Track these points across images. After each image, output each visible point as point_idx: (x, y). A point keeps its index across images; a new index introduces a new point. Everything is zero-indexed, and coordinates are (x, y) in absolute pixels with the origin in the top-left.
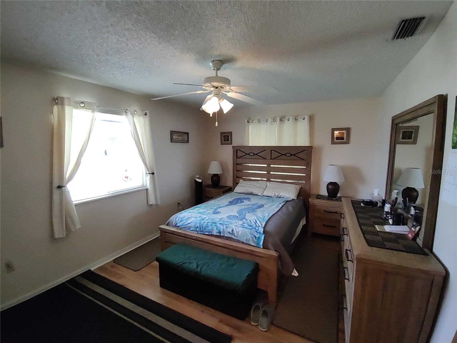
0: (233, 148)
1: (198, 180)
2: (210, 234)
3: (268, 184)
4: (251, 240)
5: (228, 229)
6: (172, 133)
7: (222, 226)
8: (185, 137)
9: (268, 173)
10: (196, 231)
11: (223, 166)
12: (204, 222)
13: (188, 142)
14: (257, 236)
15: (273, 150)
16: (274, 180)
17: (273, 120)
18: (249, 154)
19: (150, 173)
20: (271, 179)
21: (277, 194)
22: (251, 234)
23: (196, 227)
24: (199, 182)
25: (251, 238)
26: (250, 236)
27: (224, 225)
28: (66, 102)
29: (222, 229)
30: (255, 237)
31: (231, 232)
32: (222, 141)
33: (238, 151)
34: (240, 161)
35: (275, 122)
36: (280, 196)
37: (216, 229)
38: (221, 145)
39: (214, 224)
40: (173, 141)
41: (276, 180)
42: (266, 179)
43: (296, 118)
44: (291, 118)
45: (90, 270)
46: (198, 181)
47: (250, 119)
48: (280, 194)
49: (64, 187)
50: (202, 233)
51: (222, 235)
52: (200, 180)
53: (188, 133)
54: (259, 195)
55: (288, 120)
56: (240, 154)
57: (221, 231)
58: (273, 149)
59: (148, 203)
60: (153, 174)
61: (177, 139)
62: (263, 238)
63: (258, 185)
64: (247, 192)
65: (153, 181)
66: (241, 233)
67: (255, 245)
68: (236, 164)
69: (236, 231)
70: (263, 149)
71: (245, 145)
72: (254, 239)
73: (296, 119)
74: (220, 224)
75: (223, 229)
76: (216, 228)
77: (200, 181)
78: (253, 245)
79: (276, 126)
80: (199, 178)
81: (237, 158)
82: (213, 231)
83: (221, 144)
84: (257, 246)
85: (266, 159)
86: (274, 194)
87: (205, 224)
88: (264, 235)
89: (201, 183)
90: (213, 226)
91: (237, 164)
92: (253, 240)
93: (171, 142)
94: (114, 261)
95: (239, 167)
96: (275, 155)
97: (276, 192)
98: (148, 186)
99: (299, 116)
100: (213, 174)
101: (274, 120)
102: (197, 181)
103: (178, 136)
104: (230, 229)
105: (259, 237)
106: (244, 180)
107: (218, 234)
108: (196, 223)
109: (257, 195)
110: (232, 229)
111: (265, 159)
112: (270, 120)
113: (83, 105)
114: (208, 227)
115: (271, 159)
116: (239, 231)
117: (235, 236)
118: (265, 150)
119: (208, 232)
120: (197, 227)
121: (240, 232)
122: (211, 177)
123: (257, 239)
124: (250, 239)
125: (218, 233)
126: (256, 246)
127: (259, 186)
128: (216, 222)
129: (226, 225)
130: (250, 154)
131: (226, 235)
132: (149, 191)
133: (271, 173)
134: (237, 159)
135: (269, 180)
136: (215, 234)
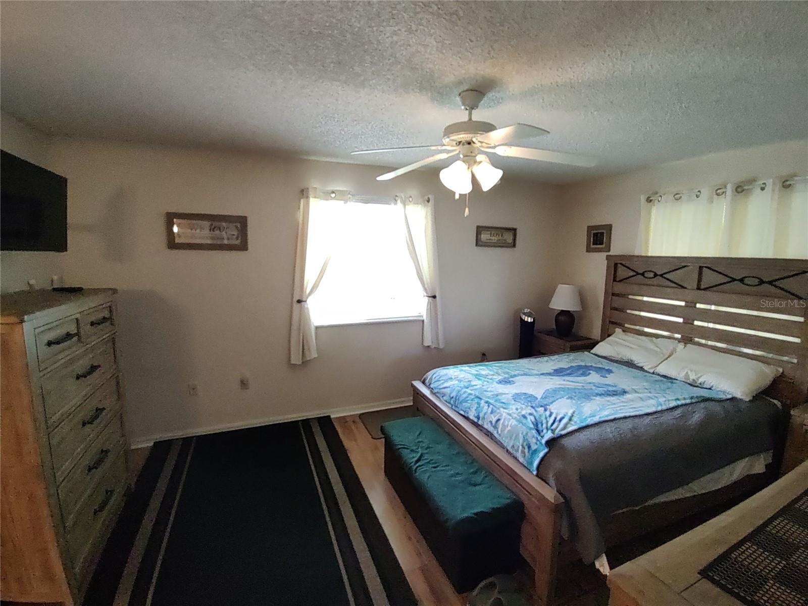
0: (607, 259)
1: (526, 317)
2: (466, 415)
3: (678, 350)
4: (520, 451)
5: (492, 416)
6: (480, 230)
7: (487, 407)
8: (509, 238)
9: (688, 322)
10: (450, 403)
11: (582, 297)
12: (465, 392)
13: (514, 246)
14: (534, 447)
15: (706, 267)
16: (703, 341)
17: (717, 190)
18: (643, 274)
19: (430, 295)
20: (696, 339)
21: (692, 377)
22: (525, 439)
23: (451, 396)
24: (527, 322)
25: (521, 447)
26: (521, 441)
27: (491, 406)
28: (311, 193)
29: (484, 411)
30: (529, 447)
31: (494, 422)
32: (590, 245)
33: (619, 265)
34: (619, 288)
35: (723, 195)
36: (700, 384)
37: (476, 410)
38: (588, 253)
39: (476, 400)
40: (481, 243)
41: (710, 343)
42: (679, 336)
43: (787, 181)
44: (770, 182)
45: (329, 416)
46: (526, 320)
47: (656, 193)
48: (701, 376)
49: (304, 301)
50: (456, 409)
51: (480, 422)
52: (529, 318)
53: (515, 230)
54: (646, 368)
55: (763, 189)
56: (622, 273)
57: (481, 415)
58: (704, 266)
59: (423, 344)
60: (434, 297)
61: (488, 241)
62: (541, 454)
63: (652, 347)
64: (618, 357)
65: (433, 310)
66: (509, 431)
67: (524, 464)
68: (611, 294)
69: (503, 423)
70: (680, 264)
71: (636, 254)
72: (526, 450)
73: (788, 183)
74: (487, 402)
75: (485, 414)
76: (476, 408)
77: (530, 320)
78: (521, 461)
79: (723, 206)
80: (529, 315)
81: (614, 280)
82: (470, 411)
83: (587, 251)
84: (528, 467)
85: (686, 288)
86: (683, 374)
87: (465, 396)
88: (546, 450)
89: (533, 323)
90: (474, 402)
91: (613, 294)
92: (523, 452)
93: (477, 245)
94: (361, 416)
95: (617, 302)
96: (710, 278)
97: (691, 371)
98: (425, 318)
99: (796, 176)
100: (559, 310)
101: (719, 192)
102: (524, 320)
103: (492, 235)
104: (495, 417)
105: (535, 451)
106: (625, 330)
107: (476, 420)
108: (454, 389)
109: (641, 369)
110: (499, 418)
111: (683, 287)
112: (705, 192)
113: (333, 195)
114: (466, 402)
115: (699, 288)
116: (508, 425)
117: (498, 432)
118: (685, 266)
119: (463, 411)
120: (453, 397)
121: (509, 428)
122: (555, 316)
123: (531, 452)
124: (519, 447)
125: (476, 417)
126: (526, 465)
127: (656, 349)
128: (482, 398)
129: (495, 407)
130: (646, 275)
131: (486, 426)
132: (425, 323)
133: (696, 323)
134: (615, 283)
135: (687, 340)
136: (471, 417)
